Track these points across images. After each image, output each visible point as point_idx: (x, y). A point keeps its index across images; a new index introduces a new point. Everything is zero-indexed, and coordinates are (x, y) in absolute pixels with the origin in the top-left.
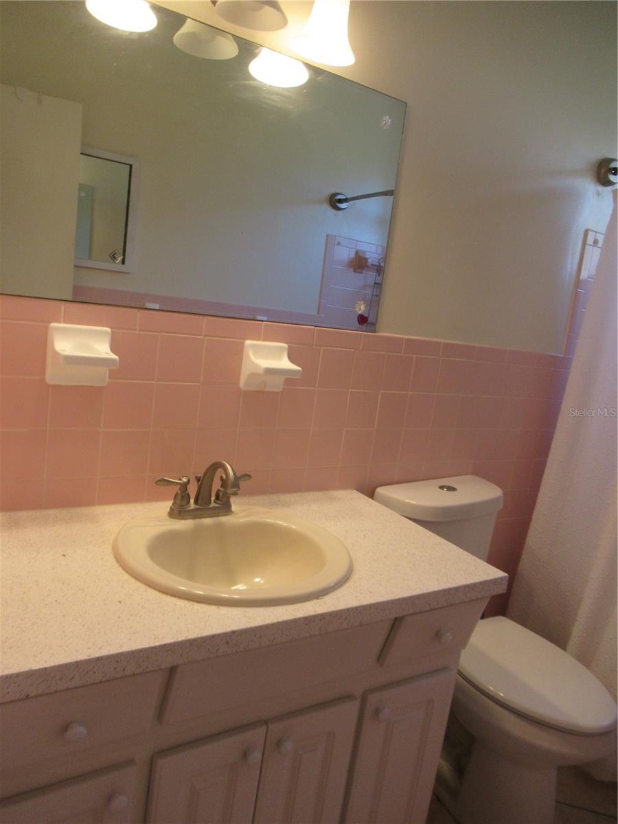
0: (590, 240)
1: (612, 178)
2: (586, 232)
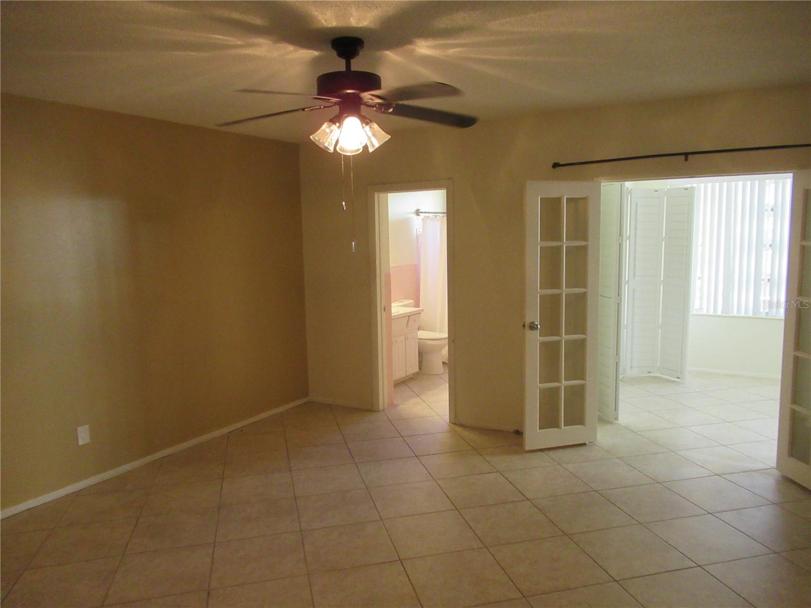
0: (418, 231)
1: (420, 214)
2: (417, 230)
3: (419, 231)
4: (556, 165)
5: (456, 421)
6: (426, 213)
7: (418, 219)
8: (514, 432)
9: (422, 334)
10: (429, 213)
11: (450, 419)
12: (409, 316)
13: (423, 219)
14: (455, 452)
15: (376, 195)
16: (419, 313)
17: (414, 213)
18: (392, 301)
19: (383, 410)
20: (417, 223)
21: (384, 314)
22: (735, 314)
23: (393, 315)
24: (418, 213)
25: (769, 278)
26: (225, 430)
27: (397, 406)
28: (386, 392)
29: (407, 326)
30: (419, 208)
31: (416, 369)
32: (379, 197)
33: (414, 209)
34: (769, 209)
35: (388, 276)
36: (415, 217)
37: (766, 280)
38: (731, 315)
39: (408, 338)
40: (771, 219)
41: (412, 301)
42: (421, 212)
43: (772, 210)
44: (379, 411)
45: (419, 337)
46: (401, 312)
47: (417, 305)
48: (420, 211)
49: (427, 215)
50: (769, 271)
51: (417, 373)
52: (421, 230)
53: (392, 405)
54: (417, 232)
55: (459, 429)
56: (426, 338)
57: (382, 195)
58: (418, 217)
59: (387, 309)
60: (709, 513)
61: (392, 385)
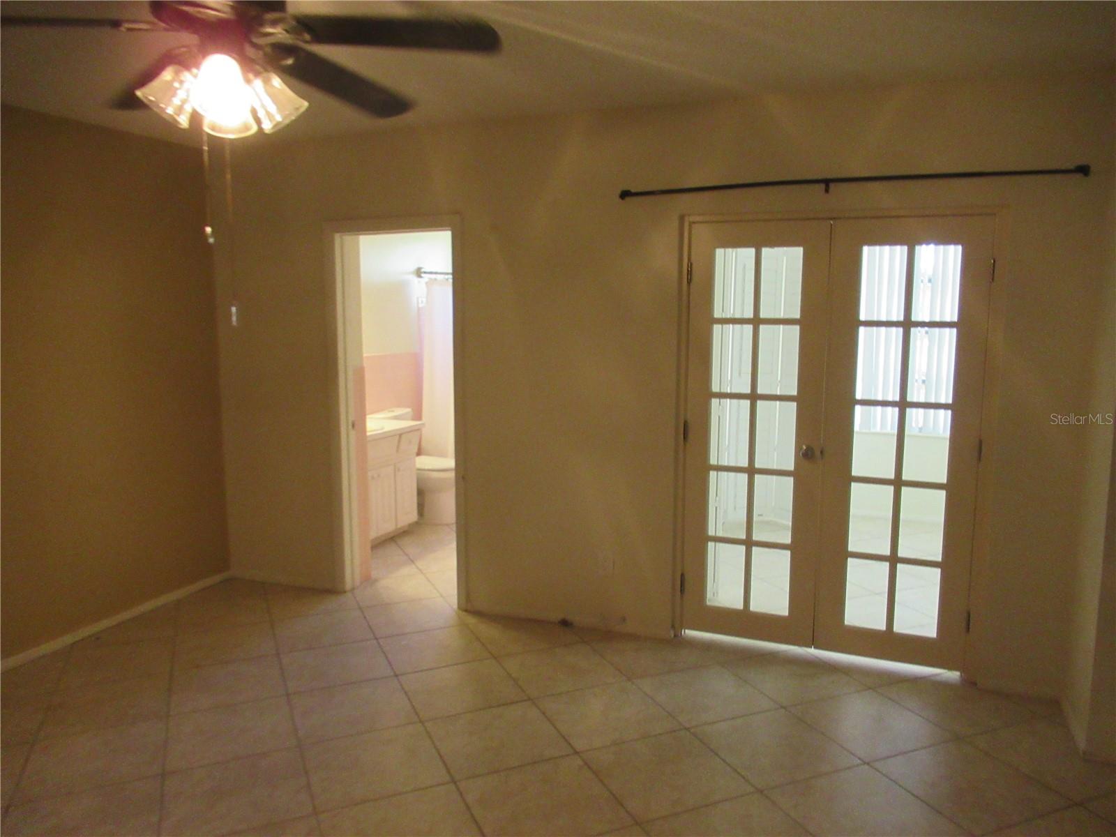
0: (420, 302)
1: (423, 275)
2: (418, 298)
3: (422, 302)
4: (625, 194)
5: (469, 605)
6: (431, 273)
7: (419, 282)
8: (559, 622)
9: (424, 462)
10: (436, 273)
11: (458, 603)
12: (400, 435)
13: (426, 283)
14: (464, 663)
15: (337, 237)
16: (417, 430)
17: (412, 273)
18: (367, 412)
19: (353, 589)
20: (418, 288)
21: (352, 433)
22: (878, 429)
23: (368, 434)
24: (419, 273)
25: (924, 378)
26: (68, 639)
27: (376, 580)
28: (357, 561)
29: (397, 451)
30: (421, 266)
31: (413, 516)
32: (342, 241)
33: (413, 267)
34: (926, 281)
35: (360, 373)
36: (416, 279)
37: (920, 381)
38: (872, 430)
39: (399, 470)
40: (928, 293)
41: (409, 410)
42: (425, 273)
43: (930, 281)
44: (345, 592)
45: (418, 465)
46: (387, 429)
47: (418, 415)
48: (423, 270)
49: (433, 276)
50: (924, 369)
51: (417, 523)
52: (424, 300)
53: (368, 580)
54: (418, 303)
55: (471, 620)
56: (430, 468)
57: (348, 239)
58: (420, 279)
59: (359, 425)
60: (865, 763)
61: (369, 546)
